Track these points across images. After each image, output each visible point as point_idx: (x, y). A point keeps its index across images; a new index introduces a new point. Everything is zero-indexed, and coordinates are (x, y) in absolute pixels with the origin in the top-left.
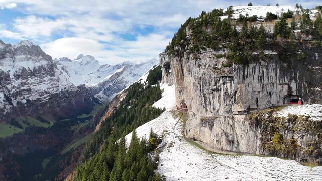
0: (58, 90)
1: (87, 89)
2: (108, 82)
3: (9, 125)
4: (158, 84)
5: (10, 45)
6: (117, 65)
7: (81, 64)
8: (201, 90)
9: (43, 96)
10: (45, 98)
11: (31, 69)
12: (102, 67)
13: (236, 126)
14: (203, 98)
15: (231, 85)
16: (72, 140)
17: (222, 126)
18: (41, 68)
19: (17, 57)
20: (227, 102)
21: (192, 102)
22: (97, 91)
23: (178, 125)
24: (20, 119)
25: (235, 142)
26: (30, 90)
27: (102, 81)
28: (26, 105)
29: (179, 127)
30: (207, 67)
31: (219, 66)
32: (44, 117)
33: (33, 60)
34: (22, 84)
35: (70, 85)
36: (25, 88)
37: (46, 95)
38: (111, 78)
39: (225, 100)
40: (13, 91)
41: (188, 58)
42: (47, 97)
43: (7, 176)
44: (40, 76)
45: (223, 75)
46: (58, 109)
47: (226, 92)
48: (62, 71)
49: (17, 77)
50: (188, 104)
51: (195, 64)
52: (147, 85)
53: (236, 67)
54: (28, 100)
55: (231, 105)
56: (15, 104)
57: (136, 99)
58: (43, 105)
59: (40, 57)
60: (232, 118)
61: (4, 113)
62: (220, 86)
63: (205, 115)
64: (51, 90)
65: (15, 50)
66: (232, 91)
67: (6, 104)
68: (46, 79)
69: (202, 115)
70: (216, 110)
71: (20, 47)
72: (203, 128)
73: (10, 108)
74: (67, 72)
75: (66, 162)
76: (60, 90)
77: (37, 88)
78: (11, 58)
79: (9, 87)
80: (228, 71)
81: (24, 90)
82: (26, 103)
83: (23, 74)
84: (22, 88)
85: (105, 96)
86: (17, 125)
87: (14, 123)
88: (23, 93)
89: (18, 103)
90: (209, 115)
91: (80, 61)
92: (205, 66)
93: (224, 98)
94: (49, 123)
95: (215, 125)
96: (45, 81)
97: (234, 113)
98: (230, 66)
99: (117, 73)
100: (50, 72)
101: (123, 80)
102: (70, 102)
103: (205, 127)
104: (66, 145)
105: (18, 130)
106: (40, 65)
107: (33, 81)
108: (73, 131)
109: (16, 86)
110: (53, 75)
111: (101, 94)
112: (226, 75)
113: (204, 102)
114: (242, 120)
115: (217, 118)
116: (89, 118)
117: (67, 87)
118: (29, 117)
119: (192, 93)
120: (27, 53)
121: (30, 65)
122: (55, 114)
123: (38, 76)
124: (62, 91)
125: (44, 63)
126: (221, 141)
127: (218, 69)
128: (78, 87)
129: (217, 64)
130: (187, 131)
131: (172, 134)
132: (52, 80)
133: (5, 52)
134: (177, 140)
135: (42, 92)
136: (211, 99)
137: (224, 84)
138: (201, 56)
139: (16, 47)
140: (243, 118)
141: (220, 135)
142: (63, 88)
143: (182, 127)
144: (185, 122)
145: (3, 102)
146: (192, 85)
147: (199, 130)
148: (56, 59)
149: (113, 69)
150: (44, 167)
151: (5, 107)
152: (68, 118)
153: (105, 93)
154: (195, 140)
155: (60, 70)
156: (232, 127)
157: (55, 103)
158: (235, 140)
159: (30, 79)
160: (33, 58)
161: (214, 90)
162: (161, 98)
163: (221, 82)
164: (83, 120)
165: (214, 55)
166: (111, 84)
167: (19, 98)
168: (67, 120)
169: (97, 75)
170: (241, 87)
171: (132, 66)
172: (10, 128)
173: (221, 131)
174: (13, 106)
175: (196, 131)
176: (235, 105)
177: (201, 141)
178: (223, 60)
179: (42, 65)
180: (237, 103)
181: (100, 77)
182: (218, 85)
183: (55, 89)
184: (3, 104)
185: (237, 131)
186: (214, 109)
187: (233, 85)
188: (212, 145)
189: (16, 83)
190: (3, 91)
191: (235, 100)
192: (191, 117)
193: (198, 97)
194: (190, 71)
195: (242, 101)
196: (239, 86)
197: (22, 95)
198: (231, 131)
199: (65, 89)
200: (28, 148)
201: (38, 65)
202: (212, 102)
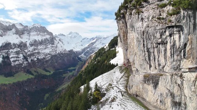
0: (56, 53)
1: (74, 52)
2: (87, 48)
3: (26, 73)
4: (115, 48)
5: (27, 26)
6: (93, 38)
7: (71, 37)
8: (144, 44)
9: (47, 56)
10: (48, 57)
11: (40, 40)
12: (83, 39)
13: (185, 85)
14: (147, 53)
15: (180, 37)
16: (63, 83)
17: (168, 85)
18: (46, 40)
19: (32, 34)
20: (175, 57)
21: (135, 57)
22: (80, 53)
23: (122, 79)
24: (32, 70)
25: (183, 105)
26: (39, 52)
27: (83, 48)
28: (36, 61)
29: (123, 82)
30: (150, 18)
31: (164, 15)
32: (47, 69)
33: (41, 35)
34: (35, 50)
35: (63, 50)
36: (36, 51)
37: (49, 56)
38: (89, 45)
39: (172, 55)
40: (29, 53)
41: (131, 14)
42: (49, 57)
43: (21, 104)
44: (46, 45)
45: (170, 25)
46: (56, 64)
47: (174, 45)
48: (59, 41)
49: (31, 45)
50: (131, 60)
51: (137, 18)
52: (108, 49)
53: (186, 13)
54: (38, 59)
55: (180, 61)
56: (30, 61)
57: (100, 58)
58: (47, 61)
59: (46, 33)
60: (181, 76)
61: (23, 66)
62: (166, 38)
63: (149, 72)
64: (52, 53)
65: (30, 29)
66: (182, 44)
67: (24, 61)
68: (49, 46)
69: (145, 71)
70: (161, 67)
71: (33, 27)
72: (146, 85)
73: (27, 63)
74: (62, 42)
75: (57, 96)
76: (58, 53)
77: (43, 51)
78: (28, 34)
79: (26, 51)
80: (176, 19)
81: (35, 53)
82: (36, 60)
83: (35, 43)
84: (34, 52)
85: (85, 56)
86: (30, 73)
87: (29, 72)
88: (35, 54)
89: (31, 60)
90: (153, 72)
91: (70, 36)
92: (148, 18)
93: (171, 52)
94: (50, 72)
95: (160, 83)
96: (48, 47)
97: (183, 70)
98: (178, 13)
99: (92, 43)
100: (52, 42)
101: (96, 47)
102: (64, 60)
103: (149, 84)
104: (60, 86)
105: (31, 76)
106: (45, 38)
107: (41, 47)
108: (64, 77)
109: (31, 50)
110: (53, 44)
111: (83, 55)
112: (173, 24)
113: (147, 58)
114: (193, 79)
115: (162, 75)
116: (74, 70)
117: (62, 51)
118: (38, 69)
119: (135, 48)
120: (38, 31)
121: (39, 38)
122: (54, 67)
123: (44, 44)
124: (59, 54)
125: (48, 37)
126: (166, 102)
127: (163, 19)
128: (68, 51)
129: (162, 14)
130: (129, 86)
131: (115, 88)
132: (53, 47)
133: (24, 30)
134: (119, 95)
135: (46, 54)
136: (156, 54)
137: (170, 35)
138: (144, 9)
139: (31, 28)
140: (195, 77)
141: (165, 95)
142: (59, 51)
143: (125, 82)
144: (128, 77)
145: (22, 60)
146: (135, 41)
147: (141, 87)
148: (56, 35)
149: (90, 40)
150: (45, 99)
151: (23, 63)
152: (62, 69)
153: (85, 54)
154: (137, 96)
155: (58, 41)
156: (180, 87)
157: (55, 61)
158: (183, 102)
159: (39, 46)
160: (41, 34)
161: (159, 44)
162: (116, 57)
163: (167, 33)
164: (71, 71)
165: (158, 5)
166: (88, 49)
167: (32, 58)
168: (61, 70)
169: (81, 43)
170: (192, 39)
171: (102, 38)
172: (26, 75)
173: (167, 91)
174: (29, 62)
175: (138, 88)
176: (185, 60)
177: (143, 98)
178: (168, 8)
179: (47, 38)
180: (187, 59)
181: (82, 45)
182: (164, 37)
183: (54, 52)
184: (22, 61)
185: (186, 91)
186: (159, 65)
187: (182, 37)
188: (155, 104)
189: (31, 49)
190: (23, 53)
191: (184, 55)
192: (134, 72)
193: (141, 52)
194: (133, 27)
195: (193, 55)
196: (189, 37)
197: (34, 55)
198: (179, 91)
199: (61, 52)
200: (36, 87)
201: (44, 38)
202: (157, 57)
